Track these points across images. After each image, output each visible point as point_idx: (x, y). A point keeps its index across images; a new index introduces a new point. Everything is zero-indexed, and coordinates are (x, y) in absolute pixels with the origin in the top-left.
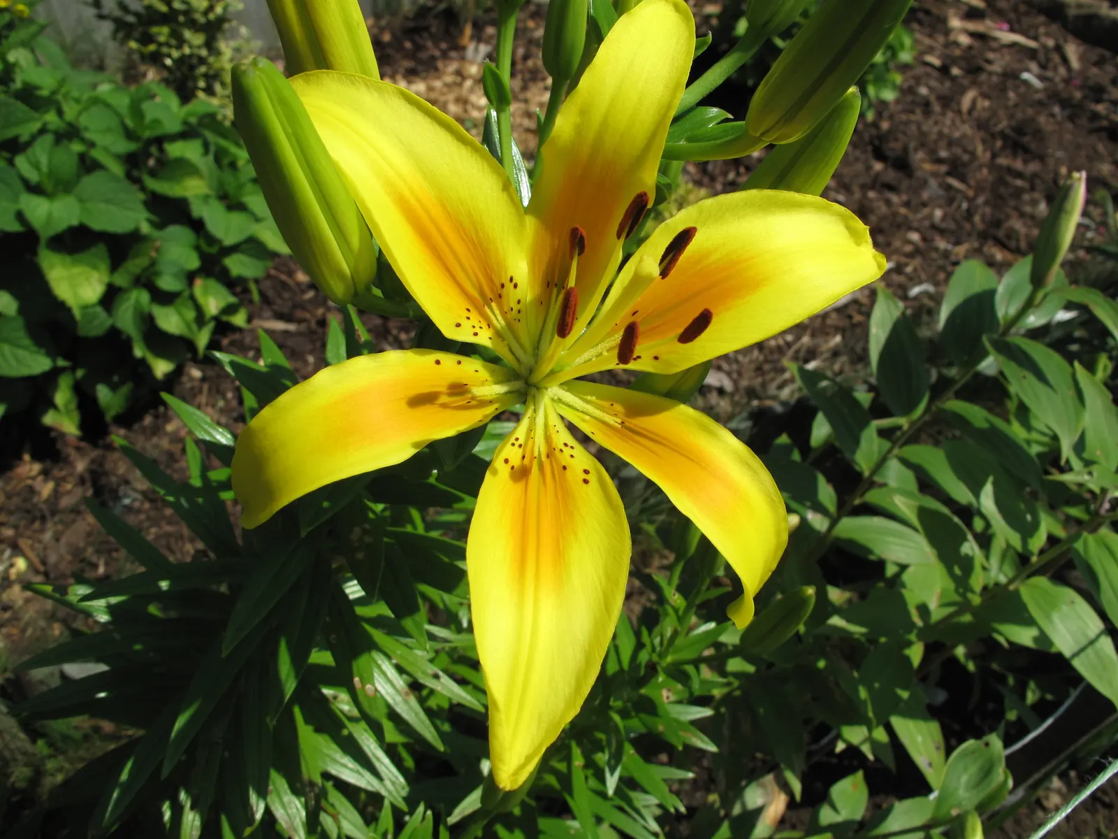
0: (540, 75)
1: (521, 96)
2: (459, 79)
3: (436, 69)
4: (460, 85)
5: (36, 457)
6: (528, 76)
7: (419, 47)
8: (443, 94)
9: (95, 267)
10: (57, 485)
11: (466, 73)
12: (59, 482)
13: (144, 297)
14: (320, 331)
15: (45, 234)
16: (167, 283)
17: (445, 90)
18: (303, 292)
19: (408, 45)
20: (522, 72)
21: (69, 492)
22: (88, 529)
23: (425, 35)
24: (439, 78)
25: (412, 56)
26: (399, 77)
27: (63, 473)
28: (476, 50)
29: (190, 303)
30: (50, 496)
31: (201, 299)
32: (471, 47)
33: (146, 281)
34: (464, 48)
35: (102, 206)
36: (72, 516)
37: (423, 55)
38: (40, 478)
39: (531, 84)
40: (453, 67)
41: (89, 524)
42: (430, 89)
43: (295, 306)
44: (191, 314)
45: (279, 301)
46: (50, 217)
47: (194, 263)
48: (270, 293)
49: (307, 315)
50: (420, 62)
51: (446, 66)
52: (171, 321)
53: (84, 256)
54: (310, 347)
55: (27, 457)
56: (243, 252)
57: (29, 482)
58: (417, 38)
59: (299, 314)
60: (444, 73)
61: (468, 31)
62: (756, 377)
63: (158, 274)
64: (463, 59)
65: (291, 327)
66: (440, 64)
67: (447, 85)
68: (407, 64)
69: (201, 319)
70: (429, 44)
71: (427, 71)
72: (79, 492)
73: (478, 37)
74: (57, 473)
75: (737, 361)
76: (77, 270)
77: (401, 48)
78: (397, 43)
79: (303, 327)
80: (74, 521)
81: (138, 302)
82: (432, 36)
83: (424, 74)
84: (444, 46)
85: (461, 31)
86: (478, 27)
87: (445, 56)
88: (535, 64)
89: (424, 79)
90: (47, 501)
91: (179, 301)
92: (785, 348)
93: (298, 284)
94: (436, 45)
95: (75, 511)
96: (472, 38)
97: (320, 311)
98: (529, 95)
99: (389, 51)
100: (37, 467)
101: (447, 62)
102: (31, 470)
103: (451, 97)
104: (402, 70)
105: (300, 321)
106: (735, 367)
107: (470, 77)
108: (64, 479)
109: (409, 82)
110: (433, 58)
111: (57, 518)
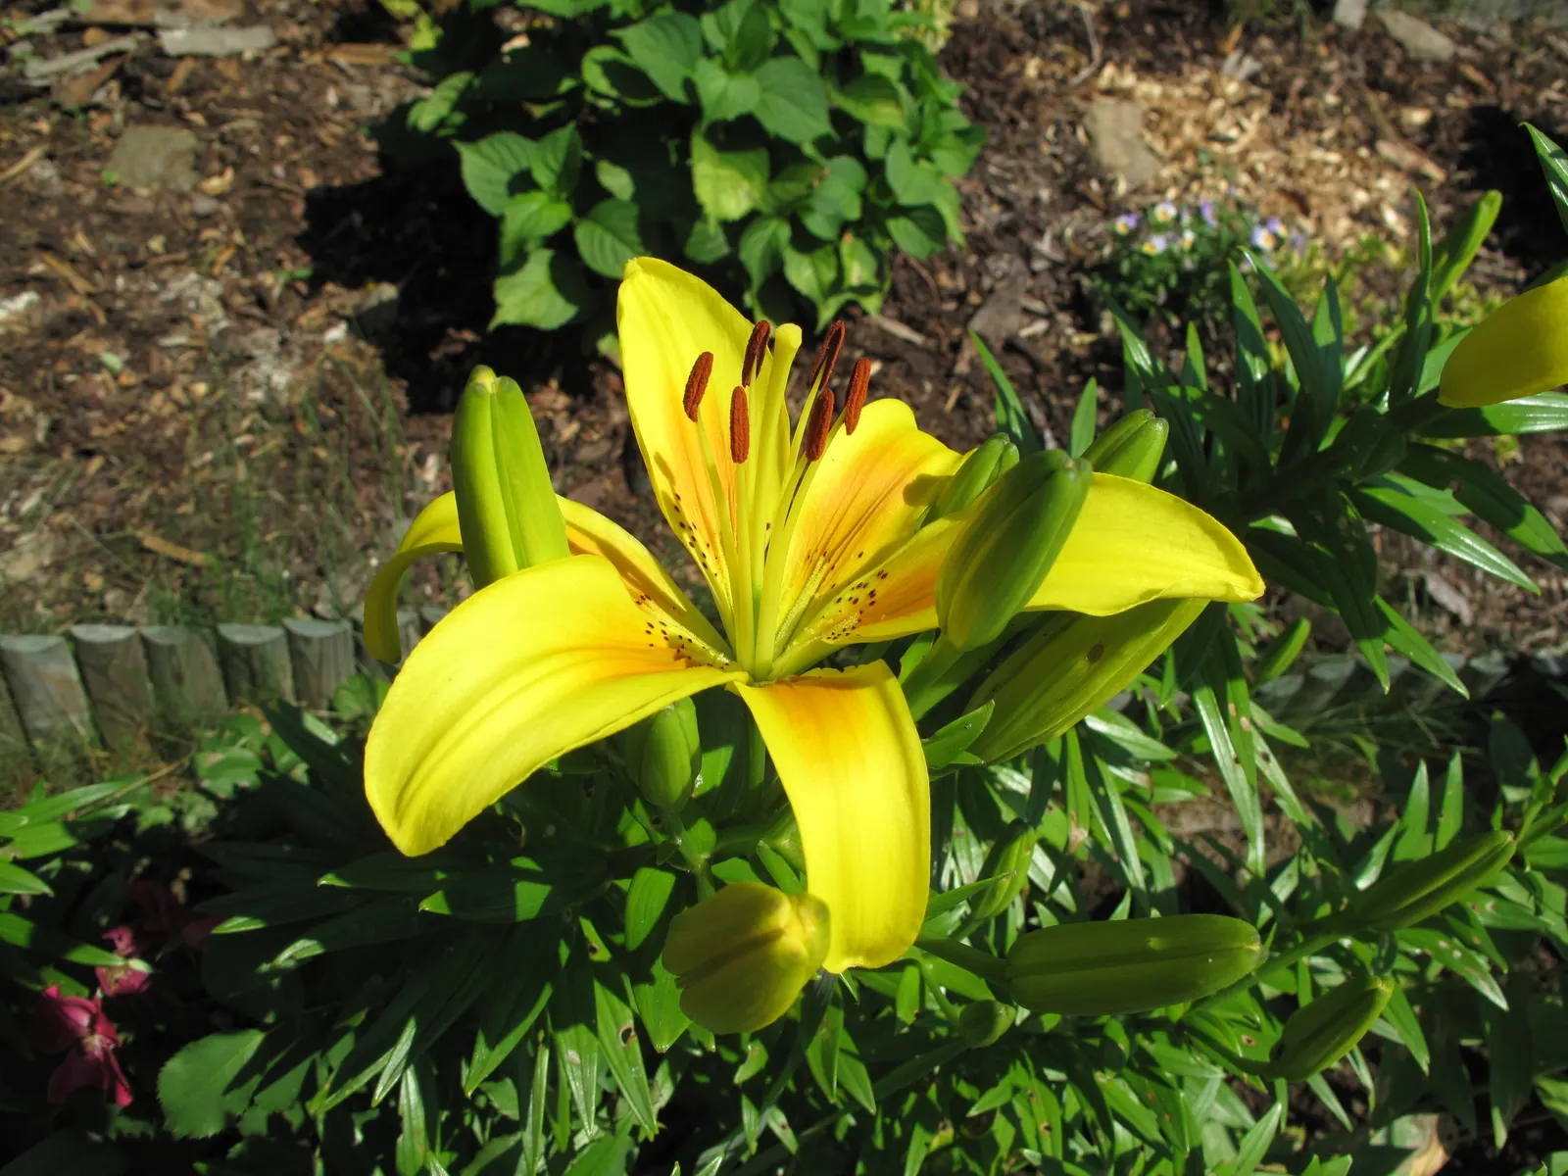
0: (1316, 124)
1: (1283, 144)
2: (1206, 95)
3: (1180, 73)
4: (1207, 102)
5: (564, 388)
6: (1298, 118)
7: (1163, 37)
8: (1179, 107)
9: (747, 176)
10: (582, 430)
11: (1218, 91)
12: (586, 427)
13: (784, 232)
14: (950, 356)
15: (711, 114)
16: (818, 225)
17: (1184, 103)
18: (942, 299)
19: (1149, 29)
20: (1292, 111)
21: (592, 443)
22: (603, 495)
23: (1177, 24)
24: (1179, 85)
25: (1152, 45)
26: (1128, 68)
27: (593, 418)
28: (1239, 63)
29: (833, 260)
30: (568, 441)
31: (847, 260)
32: (1233, 57)
33: (793, 215)
34: (1223, 56)
35: (782, 102)
36: (589, 473)
37: (1167, 49)
38: (564, 415)
39: (1300, 132)
40: (1202, 76)
41: (606, 491)
42: (1166, 96)
43: (929, 314)
44: (829, 275)
45: (909, 300)
46: (722, 98)
47: (854, 212)
48: (903, 288)
49: (940, 331)
50: (1160, 56)
51: (1192, 72)
52: (802, 274)
53: (739, 158)
54: (931, 371)
55: (554, 384)
56: (914, 220)
57: (550, 414)
58: (1165, 25)
59: (932, 325)
60: (1188, 81)
61: (1236, 34)
62: (1505, 619)
63: (809, 209)
64: (1217, 69)
65: (917, 338)
66: (1186, 67)
67: (1187, 97)
68: (1143, 54)
69: (837, 285)
70: (1179, 37)
71: (1166, 72)
72: (605, 446)
73: (1247, 47)
74: (584, 413)
75: (1484, 589)
76: (725, 172)
77: (1138, 31)
78: (1135, 21)
79: (931, 344)
80: (589, 480)
81: (774, 235)
82: (1183, 25)
83: (1160, 74)
84: (1198, 44)
85: (1227, 33)
86: (1251, 33)
87: (1195, 57)
88: (1315, 106)
89: (1160, 81)
90: (566, 444)
91: (820, 253)
92: (1558, 596)
93: (939, 288)
94: (1188, 41)
95: (594, 468)
96: (1237, 46)
97: (957, 332)
98: (1293, 144)
99: (1122, 29)
100: (562, 401)
101: (1195, 68)
102: (555, 401)
103: (1193, 114)
104: (1132, 60)
105: (930, 335)
106: (1478, 595)
107: (1224, 96)
108: (591, 425)
109: (1140, 79)
110: (1179, 56)
111: (569, 469)
